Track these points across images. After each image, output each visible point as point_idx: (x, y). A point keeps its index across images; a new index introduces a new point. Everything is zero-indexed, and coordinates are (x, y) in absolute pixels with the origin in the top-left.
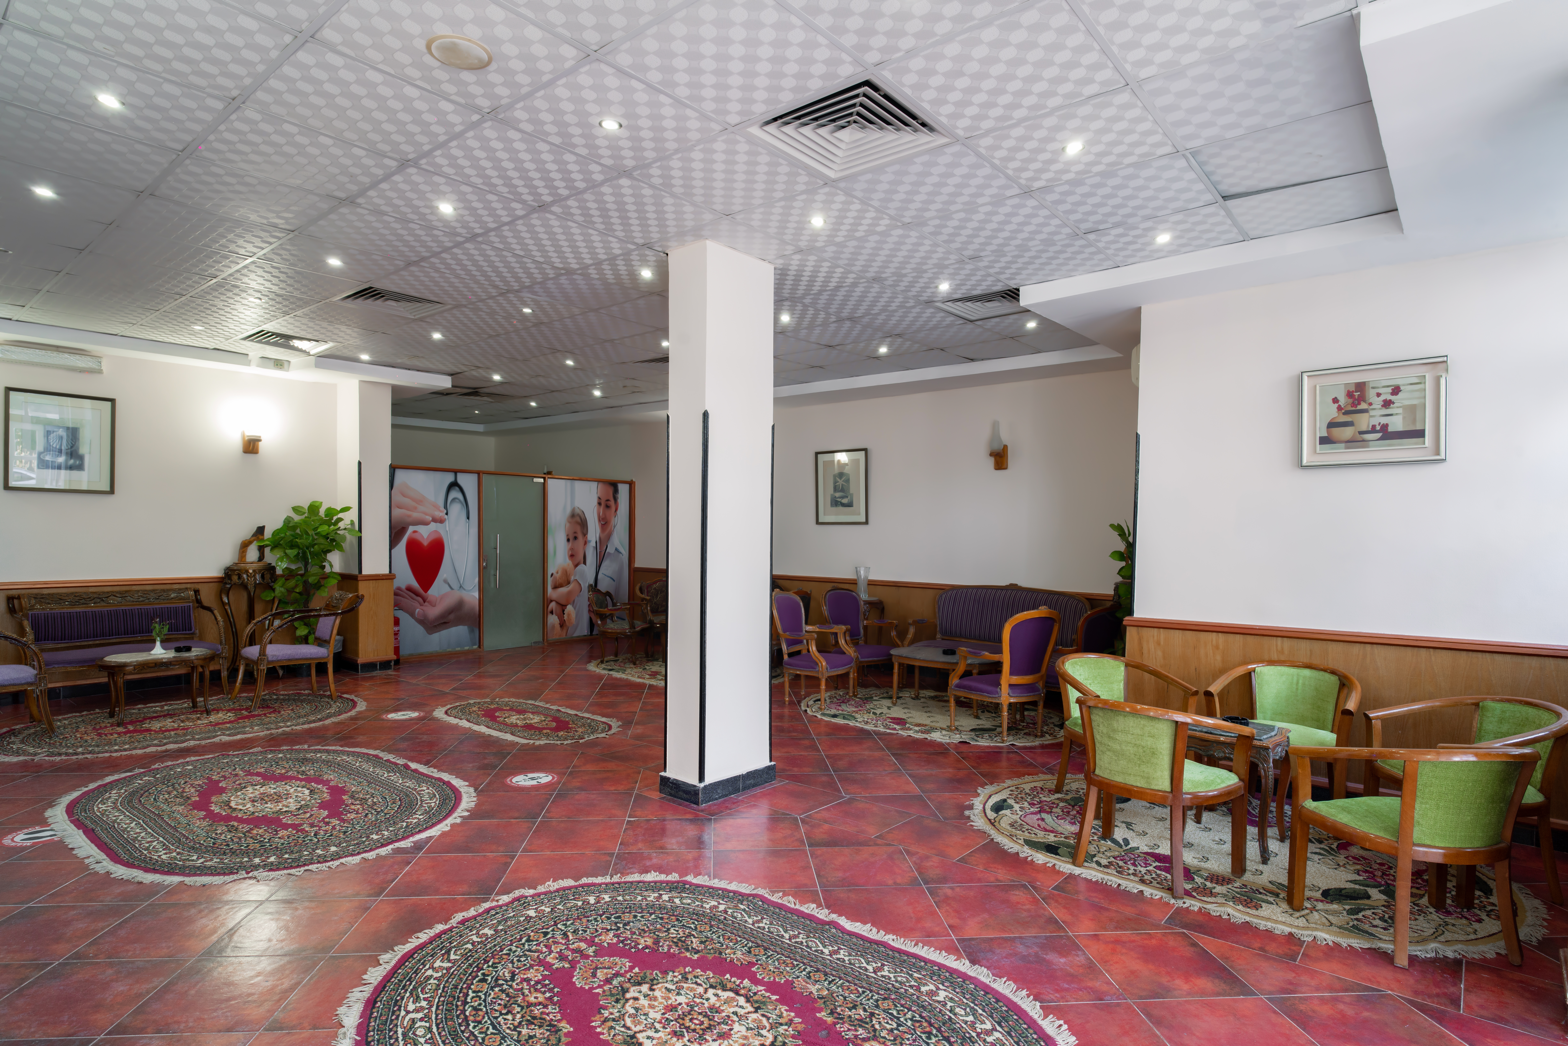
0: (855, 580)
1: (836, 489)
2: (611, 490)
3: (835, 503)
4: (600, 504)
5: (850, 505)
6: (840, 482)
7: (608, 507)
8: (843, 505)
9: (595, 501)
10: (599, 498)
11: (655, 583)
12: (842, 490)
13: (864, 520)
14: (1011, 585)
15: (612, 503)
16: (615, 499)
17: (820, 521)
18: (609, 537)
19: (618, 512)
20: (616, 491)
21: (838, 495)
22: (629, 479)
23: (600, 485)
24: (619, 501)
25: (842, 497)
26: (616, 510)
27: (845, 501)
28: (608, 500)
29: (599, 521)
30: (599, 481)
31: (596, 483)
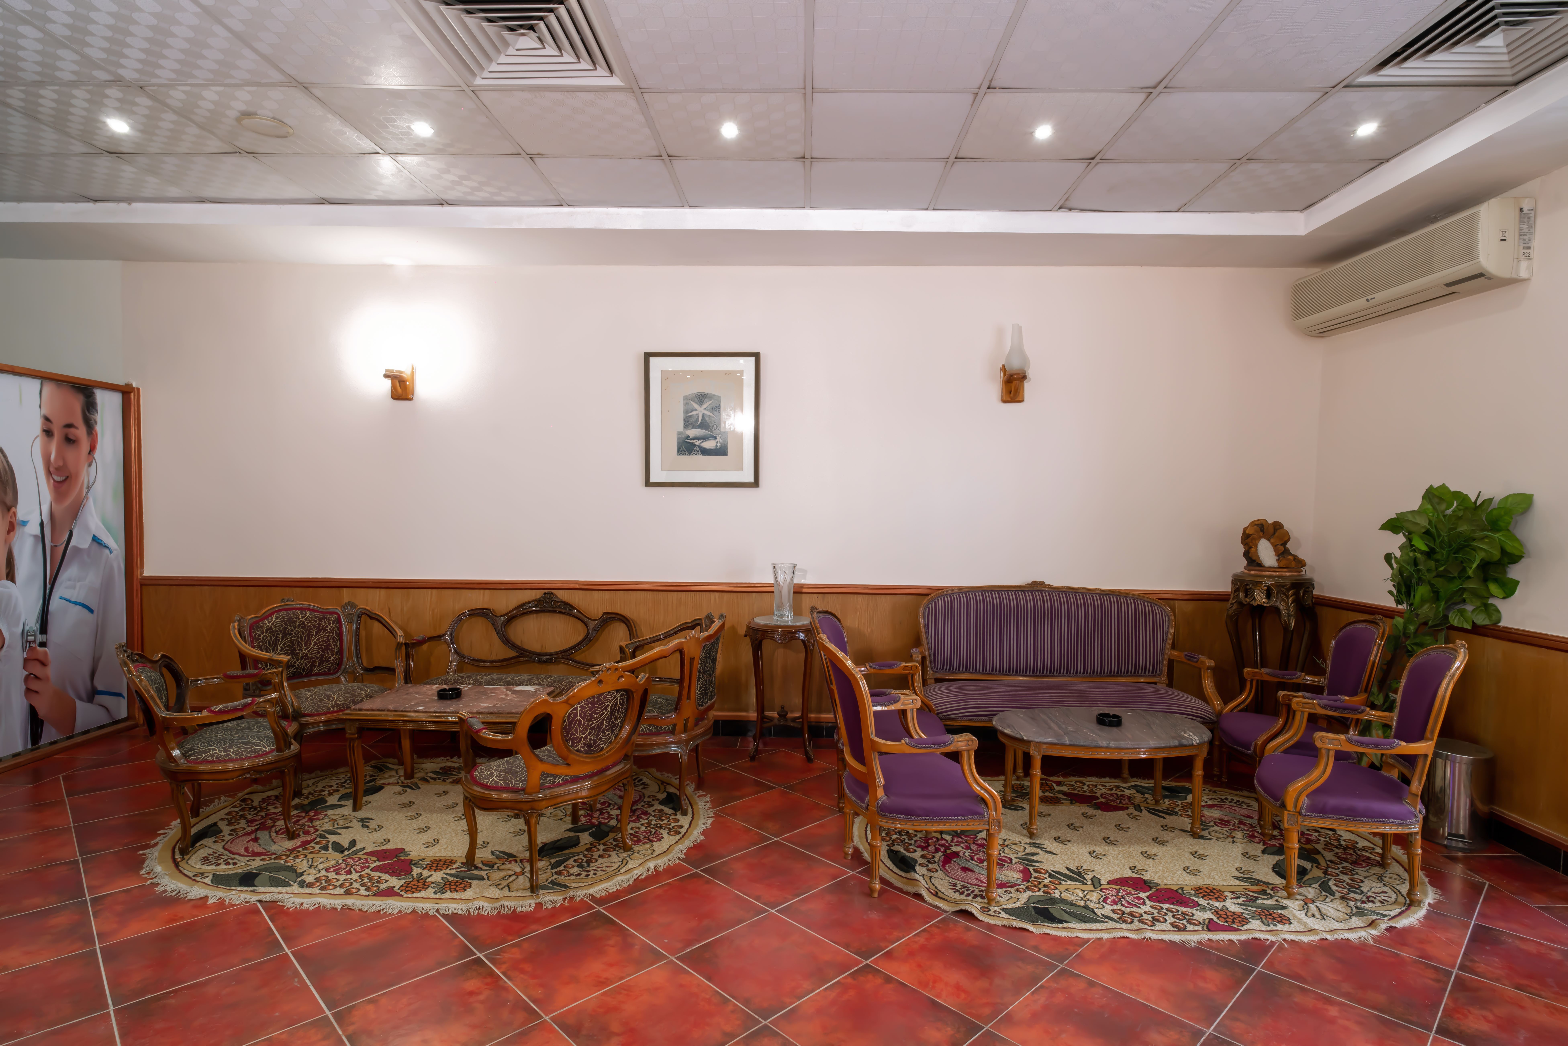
0: (771, 585)
1: (689, 422)
2: (77, 403)
3: (686, 447)
4: (48, 432)
5: (721, 451)
6: (700, 411)
7: (70, 441)
8: (706, 452)
9: (37, 426)
10: (47, 419)
11: (268, 616)
12: (704, 425)
13: (751, 479)
14: (1034, 583)
15: (81, 432)
16: (90, 425)
17: (653, 479)
18: (76, 510)
19: (97, 455)
20: (90, 406)
21: (692, 433)
22: (121, 381)
23: (48, 388)
24: (98, 428)
25: (704, 438)
26: (92, 449)
27: (709, 444)
28: (70, 426)
29: (49, 473)
30: (44, 377)
31: (35, 384)
